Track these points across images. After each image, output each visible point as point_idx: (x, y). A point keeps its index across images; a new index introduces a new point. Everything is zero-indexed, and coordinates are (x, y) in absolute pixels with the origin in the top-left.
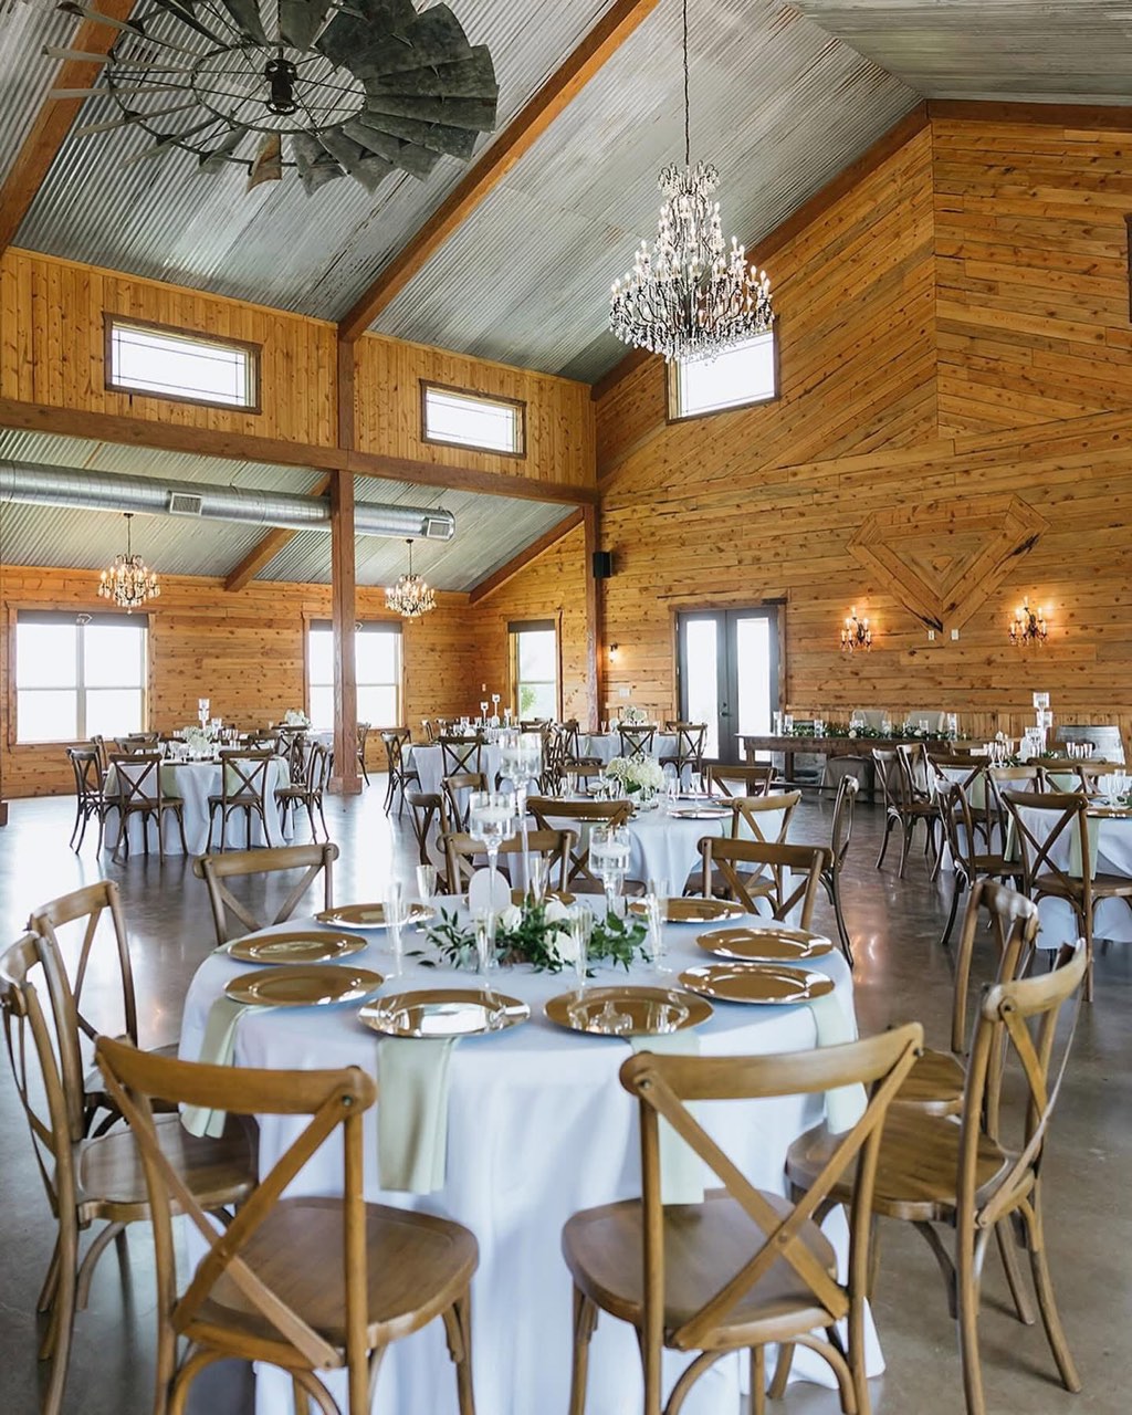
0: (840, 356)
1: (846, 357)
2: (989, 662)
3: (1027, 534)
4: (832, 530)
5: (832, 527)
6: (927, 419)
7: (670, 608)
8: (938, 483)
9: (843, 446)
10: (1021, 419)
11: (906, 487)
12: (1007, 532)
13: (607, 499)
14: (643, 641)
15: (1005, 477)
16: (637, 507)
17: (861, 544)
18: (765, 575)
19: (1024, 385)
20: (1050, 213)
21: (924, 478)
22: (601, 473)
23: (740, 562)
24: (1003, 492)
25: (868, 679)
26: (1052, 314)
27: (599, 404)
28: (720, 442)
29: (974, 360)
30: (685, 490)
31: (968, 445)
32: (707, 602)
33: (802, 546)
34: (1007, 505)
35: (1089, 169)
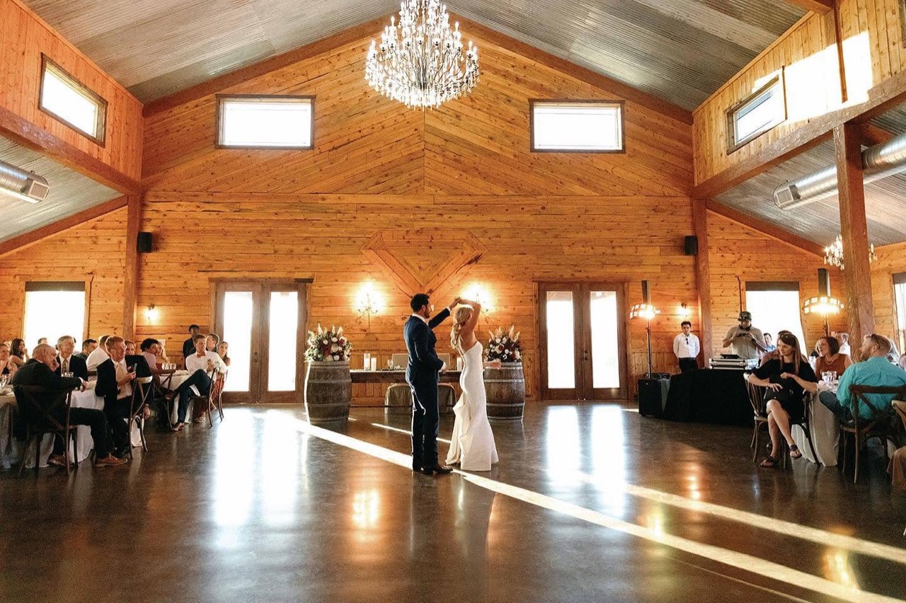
0: (360, 131)
1: (365, 132)
3: (475, 253)
4: (350, 238)
5: (350, 236)
6: (417, 180)
7: (211, 280)
8: (423, 218)
9: (361, 186)
10: (472, 190)
11: (402, 218)
12: (465, 251)
13: (150, 193)
14: (182, 303)
15: (463, 221)
16: (181, 203)
17: (370, 249)
18: (297, 262)
19: (476, 173)
21: (414, 214)
22: (145, 173)
23: (276, 252)
24: (462, 229)
25: (373, 333)
26: (491, 138)
27: (149, 120)
28: (264, 168)
29: (447, 153)
30: (230, 196)
31: (443, 200)
32: (245, 277)
33: (327, 246)
34: (464, 237)
35: (511, 70)
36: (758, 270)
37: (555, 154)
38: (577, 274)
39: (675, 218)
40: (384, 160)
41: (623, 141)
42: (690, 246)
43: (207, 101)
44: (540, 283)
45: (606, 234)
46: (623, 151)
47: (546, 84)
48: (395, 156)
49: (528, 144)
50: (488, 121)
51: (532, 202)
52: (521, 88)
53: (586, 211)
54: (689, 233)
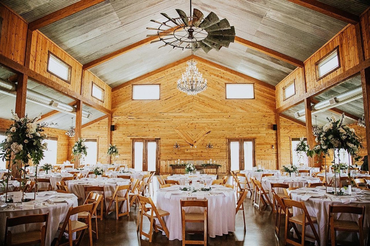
1: (175, 94)
2: (202, 152)
3: (209, 131)
5: (171, 125)
6: (191, 108)
7: (131, 139)
8: (193, 120)
9: (174, 111)
10: (208, 111)
11: (186, 120)
12: (205, 130)
13: (114, 114)
14: (123, 145)
15: (205, 120)
16: (122, 116)
17: (177, 129)
18: (155, 134)
19: (209, 106)
20: (213, 79)
21: (190, 119)
22: (112, 108)
23: (149, 130)
24: (205, 123)
25: (178, 155)
26: (213, 95)
27: (113, 93)
28: (145, 106)
29: (200, 100)
30: (136, 114)
31: (199, 114)
32: (141, 138)
33: (164, 128)
34: (205, 125)
35: (219, 74)
36: (296, 135)
37: (233, 100)
38: (240, 137)
39: (270, 119)
40: (181, 102)
41: (254, 95)
42: (275, 127)
43: (129, 86)
44: (229, 139)
45: (249, 124)
46: (254, 99)
47: (230, 78)
48: (185, 101)
49: (225, 97)
50: (213, 90)
51: (226, 114)
52: (222, 80)
53: (243, 117)
54: (274, 123)
